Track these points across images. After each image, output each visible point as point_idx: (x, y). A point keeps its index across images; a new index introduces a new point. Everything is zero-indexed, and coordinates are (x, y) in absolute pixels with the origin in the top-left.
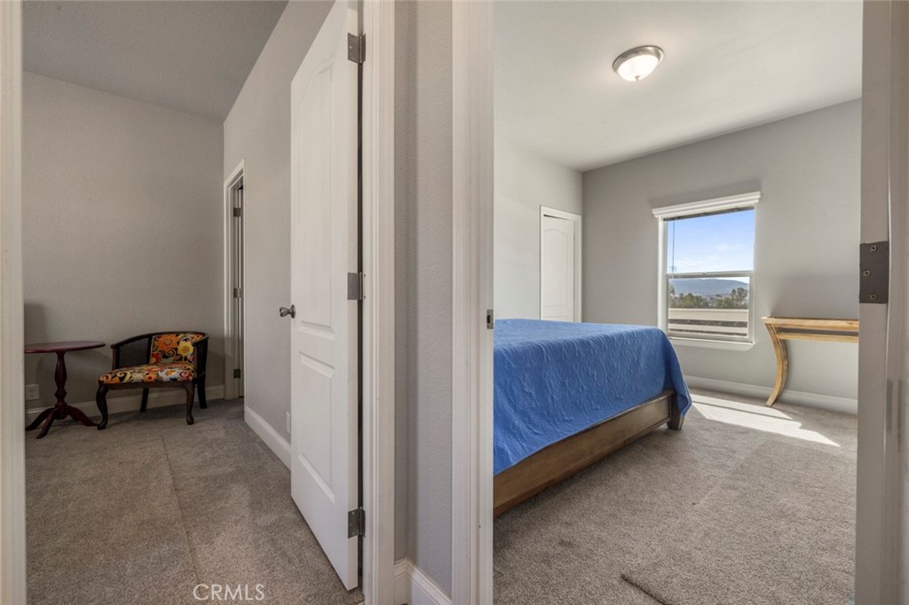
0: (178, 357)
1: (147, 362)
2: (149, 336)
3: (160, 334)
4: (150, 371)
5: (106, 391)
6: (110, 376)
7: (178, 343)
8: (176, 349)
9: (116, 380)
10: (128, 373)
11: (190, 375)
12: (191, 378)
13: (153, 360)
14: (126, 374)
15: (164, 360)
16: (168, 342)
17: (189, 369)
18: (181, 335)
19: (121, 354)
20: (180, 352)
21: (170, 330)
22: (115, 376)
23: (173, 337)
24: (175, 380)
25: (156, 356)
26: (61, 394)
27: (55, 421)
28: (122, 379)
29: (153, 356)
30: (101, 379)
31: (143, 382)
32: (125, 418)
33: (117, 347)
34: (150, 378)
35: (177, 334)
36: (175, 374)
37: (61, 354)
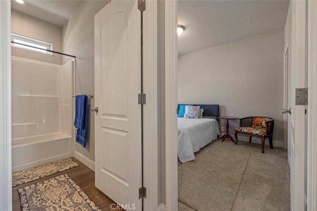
0: (262, 127)
1: (251, 126)
2: (252, 117)
3: (256, 117)
4: (249, 129)
5: (237, 133)
6: (238, 129)
7: (262, 121)
8: (262, 123)
9: (239, 130)
10: (243, 129)
11: (263, 134)
12: (263, 135)
13: (253, 126)
14: (242, 129)
15: (257, 127)
16: (259, 120)
17: (263, 132)
18: (264, 118)
19: (242, 122)
20: (263, 124)
21: (260, 116)
22: (239, 129)
23: (261, 119)
24: (257, 134)
25: (254, 125)
26: (228, 131)
27: (226, 138)
28: (241, 130)
29: (253, 125)
30: (236, 129)
31: (247, 133)
32: (243, 143)
33: (241, 120)
34: (249, 132)
35: (262, 118)
36: (257, 132)
37: (228, 120)
